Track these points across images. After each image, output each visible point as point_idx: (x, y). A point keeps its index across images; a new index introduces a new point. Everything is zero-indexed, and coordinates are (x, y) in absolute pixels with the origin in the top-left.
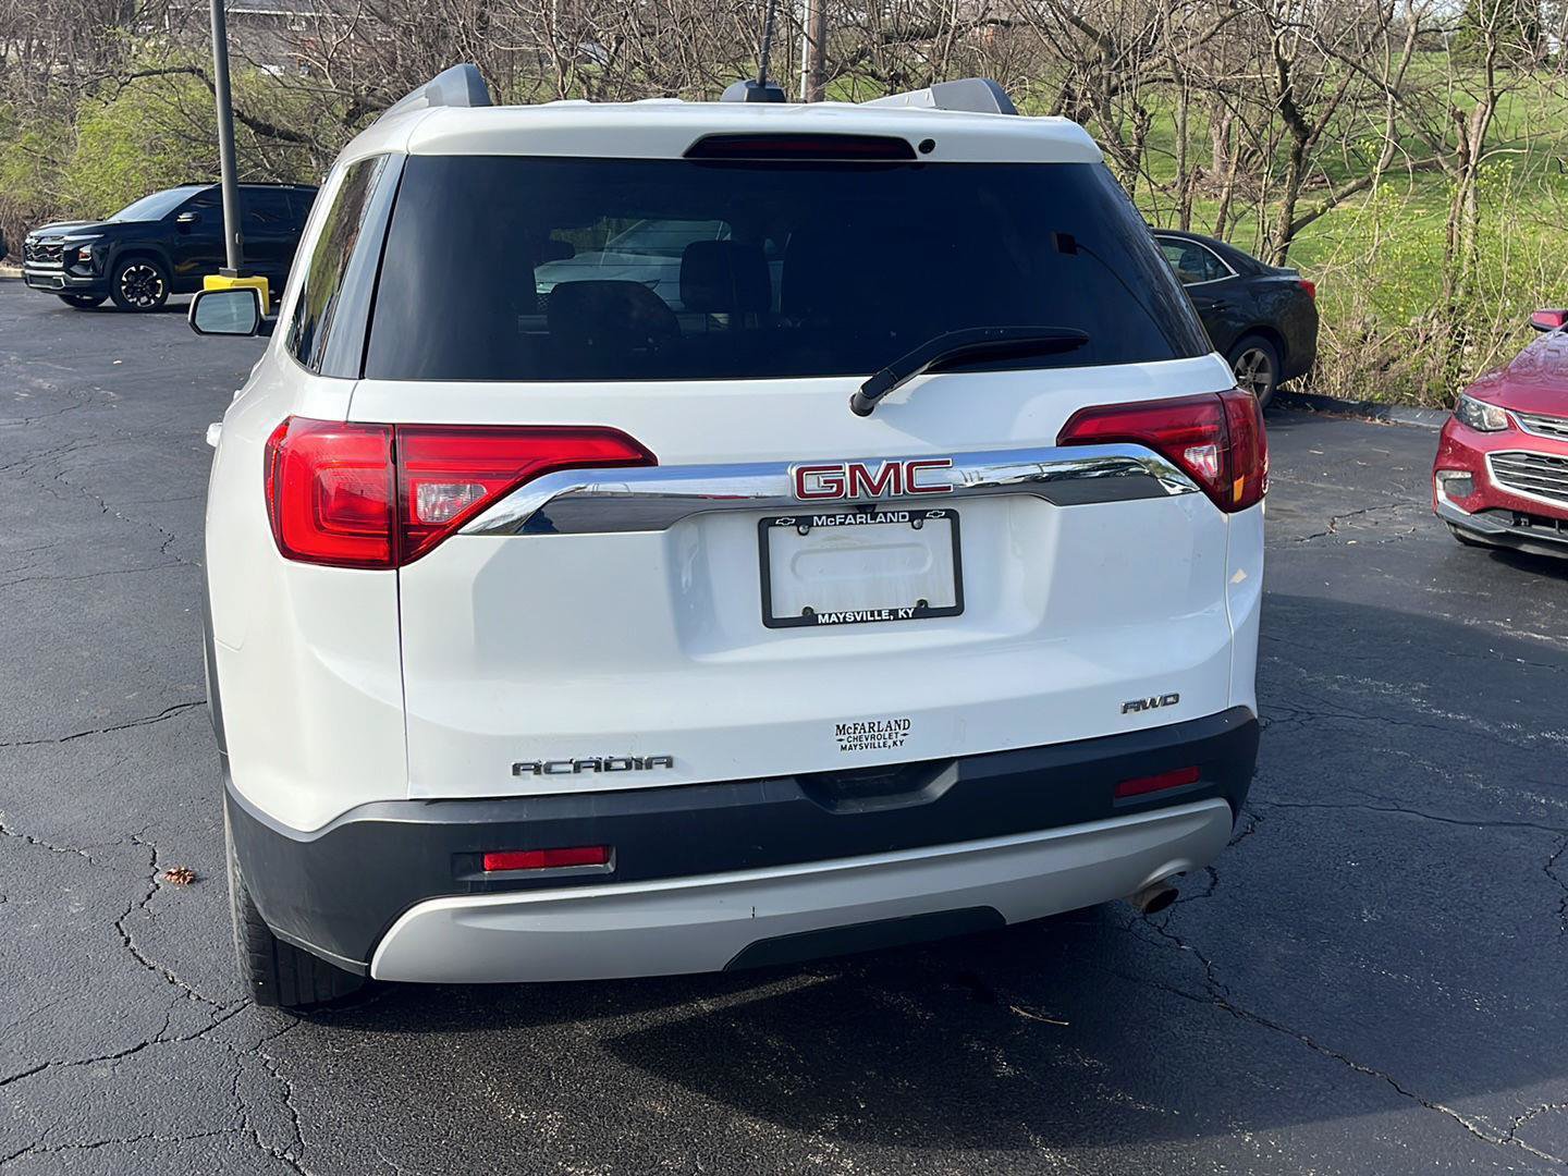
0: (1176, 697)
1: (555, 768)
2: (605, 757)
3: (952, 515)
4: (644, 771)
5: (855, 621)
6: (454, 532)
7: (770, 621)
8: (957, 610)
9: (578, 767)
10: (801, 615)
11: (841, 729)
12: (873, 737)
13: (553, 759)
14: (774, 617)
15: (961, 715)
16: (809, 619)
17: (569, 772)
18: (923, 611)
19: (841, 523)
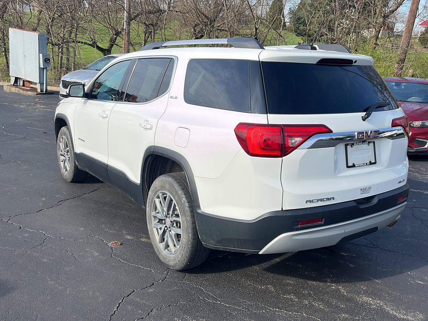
0: (404, 180)
1: (313, 201)
2: (323, 198)
3: (374, 143)
4: (329, 201)
5: (361, 166)
6: (296, 149)
7: (348, 167)
8: (375, 163)
9: (318, 201)
10: (352, 165)
11: (361, 190)
12: (366, 191)
13: (313, 199)
14: (349, 165)
15: (379, 185)
16: (354, 166)
17: (316, 202)
18: (371, 163)
19: (358, 145)
